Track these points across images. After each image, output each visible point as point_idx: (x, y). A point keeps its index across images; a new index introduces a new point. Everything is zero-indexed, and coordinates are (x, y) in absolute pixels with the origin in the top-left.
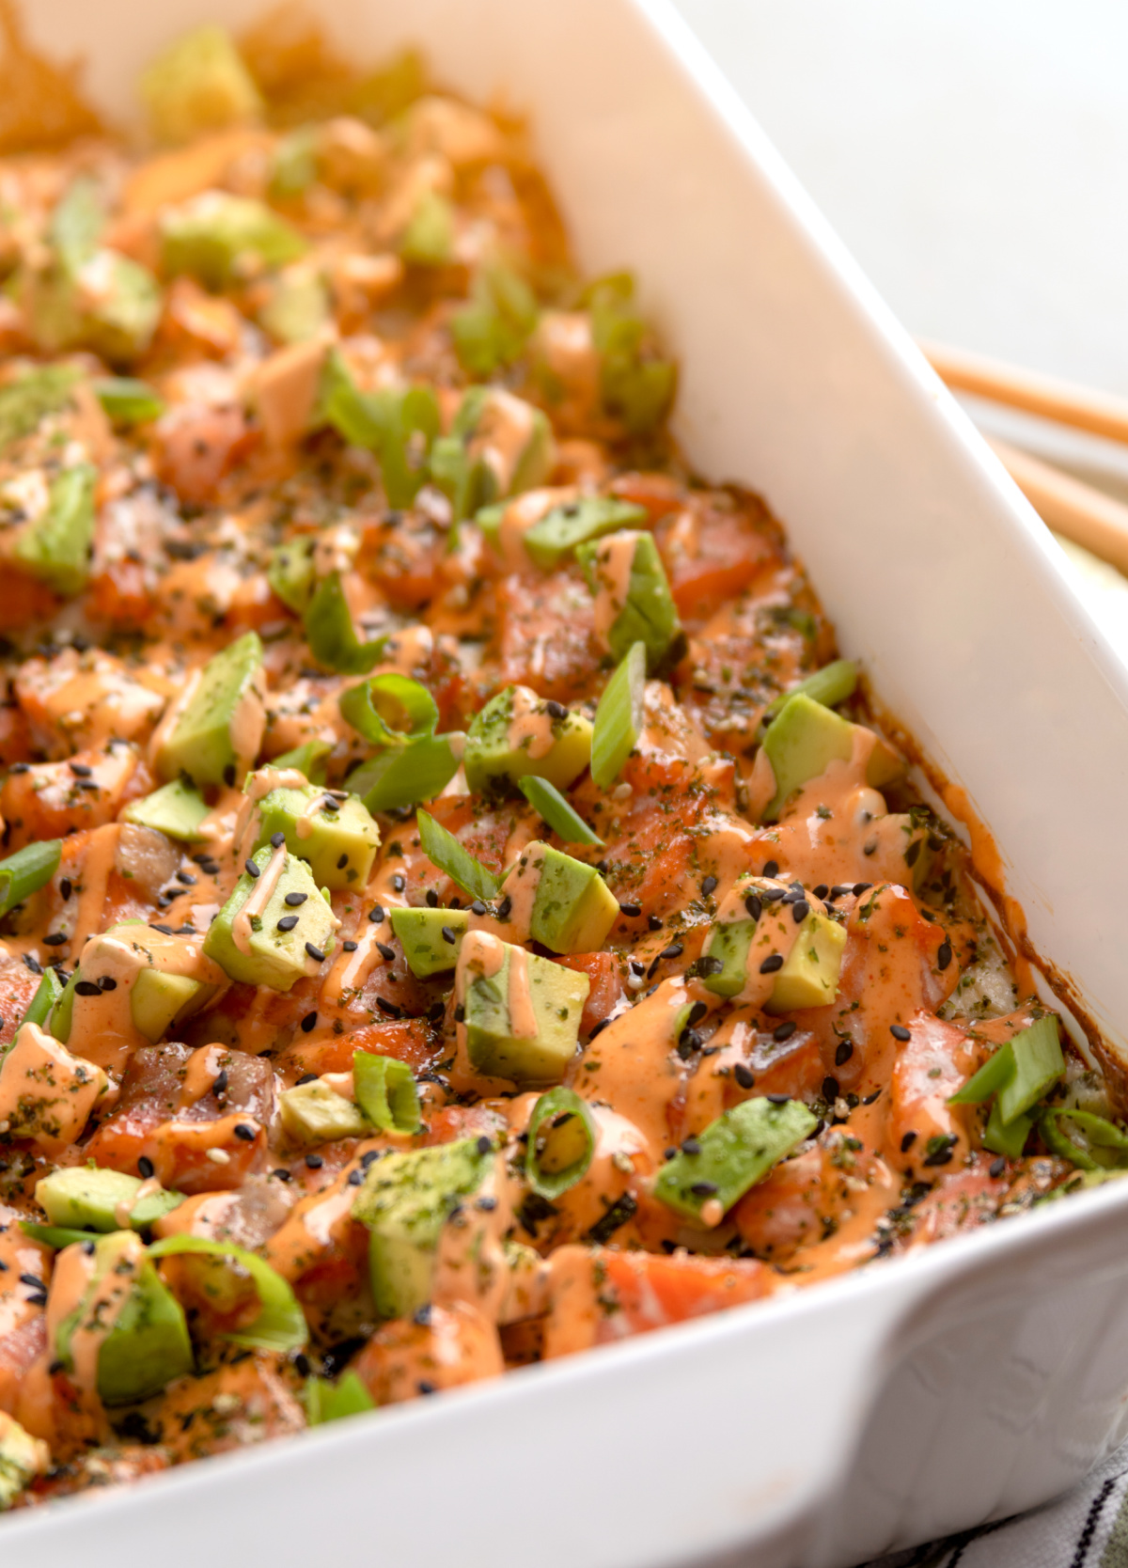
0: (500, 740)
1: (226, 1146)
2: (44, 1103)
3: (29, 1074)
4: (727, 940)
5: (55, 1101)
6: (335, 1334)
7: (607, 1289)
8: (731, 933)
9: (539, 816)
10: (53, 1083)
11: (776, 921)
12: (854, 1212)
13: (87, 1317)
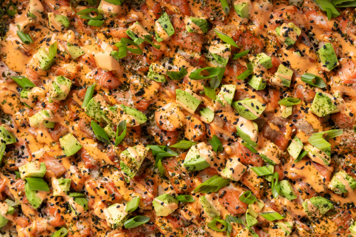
0: (225, 60)
1: (292, 129)
2: (278, 154)
3: (273, 155)
4: (288, 42)
5: (278, 152)
6: (326, 122)
7: (348, 85)
8: (287, 40)
9: (239, 58)
10: (275, 152)
11: (291, 34)
12: (340, 42)
13: (326, 160)
